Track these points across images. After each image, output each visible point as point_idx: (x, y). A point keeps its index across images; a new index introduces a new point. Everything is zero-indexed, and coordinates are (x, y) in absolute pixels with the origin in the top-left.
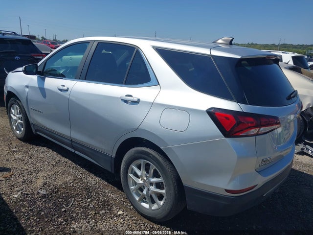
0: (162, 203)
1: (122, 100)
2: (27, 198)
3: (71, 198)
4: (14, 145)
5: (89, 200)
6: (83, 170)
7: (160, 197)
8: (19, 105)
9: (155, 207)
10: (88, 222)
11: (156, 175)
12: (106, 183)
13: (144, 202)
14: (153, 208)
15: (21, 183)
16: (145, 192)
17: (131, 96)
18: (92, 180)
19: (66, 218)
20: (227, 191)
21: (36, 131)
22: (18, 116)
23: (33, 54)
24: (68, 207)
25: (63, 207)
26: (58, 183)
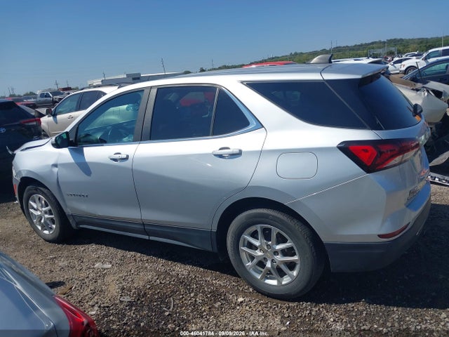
0: (295, 273)
1: (215, 155)
2: (111, 312)
3: (166, 298)
4: (47, 250)
5: (192, 295)
6: (162, 261)
7: (291, 266)
8: (43, 194)
9: (286, 280)
10: (208, 320)
11: (281, 240)
12: (202, 269)
13: (268, 279)
14: (283, 283)
15: (90, 295)
16: (269, 265)
17: (228, 148)
18: (181, 270)
19: (176, 322)
20: (380, 236)
21: (77, 224)
22: (44, 209)
23: (22, 121)
24: (171, 309)
25: (164, 311)
26: (139, 283)
